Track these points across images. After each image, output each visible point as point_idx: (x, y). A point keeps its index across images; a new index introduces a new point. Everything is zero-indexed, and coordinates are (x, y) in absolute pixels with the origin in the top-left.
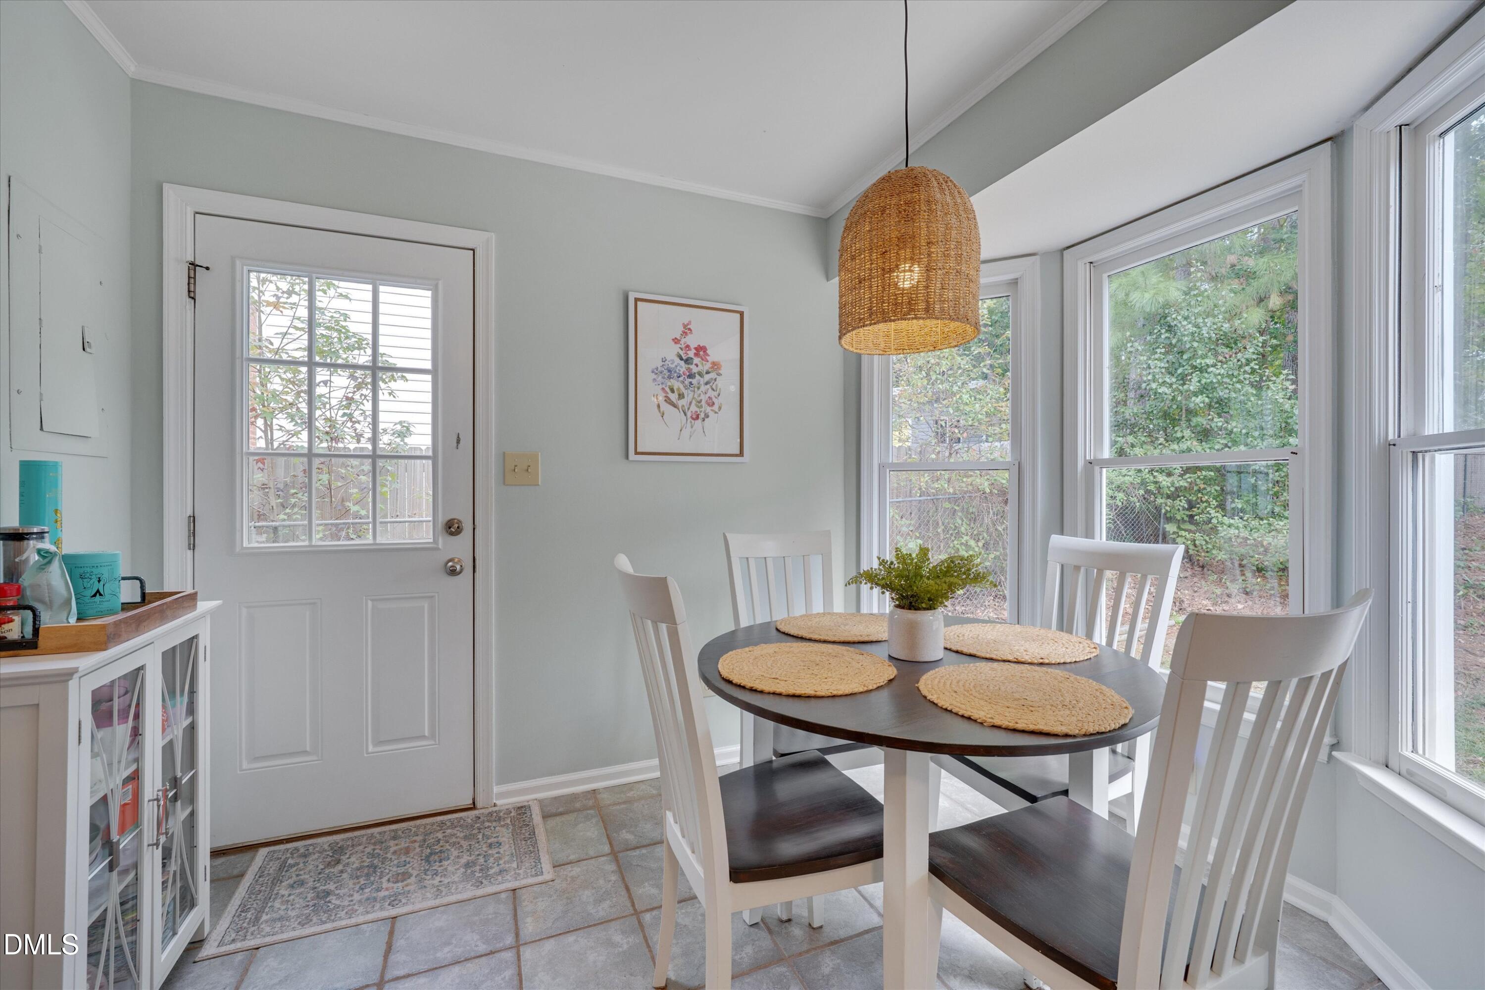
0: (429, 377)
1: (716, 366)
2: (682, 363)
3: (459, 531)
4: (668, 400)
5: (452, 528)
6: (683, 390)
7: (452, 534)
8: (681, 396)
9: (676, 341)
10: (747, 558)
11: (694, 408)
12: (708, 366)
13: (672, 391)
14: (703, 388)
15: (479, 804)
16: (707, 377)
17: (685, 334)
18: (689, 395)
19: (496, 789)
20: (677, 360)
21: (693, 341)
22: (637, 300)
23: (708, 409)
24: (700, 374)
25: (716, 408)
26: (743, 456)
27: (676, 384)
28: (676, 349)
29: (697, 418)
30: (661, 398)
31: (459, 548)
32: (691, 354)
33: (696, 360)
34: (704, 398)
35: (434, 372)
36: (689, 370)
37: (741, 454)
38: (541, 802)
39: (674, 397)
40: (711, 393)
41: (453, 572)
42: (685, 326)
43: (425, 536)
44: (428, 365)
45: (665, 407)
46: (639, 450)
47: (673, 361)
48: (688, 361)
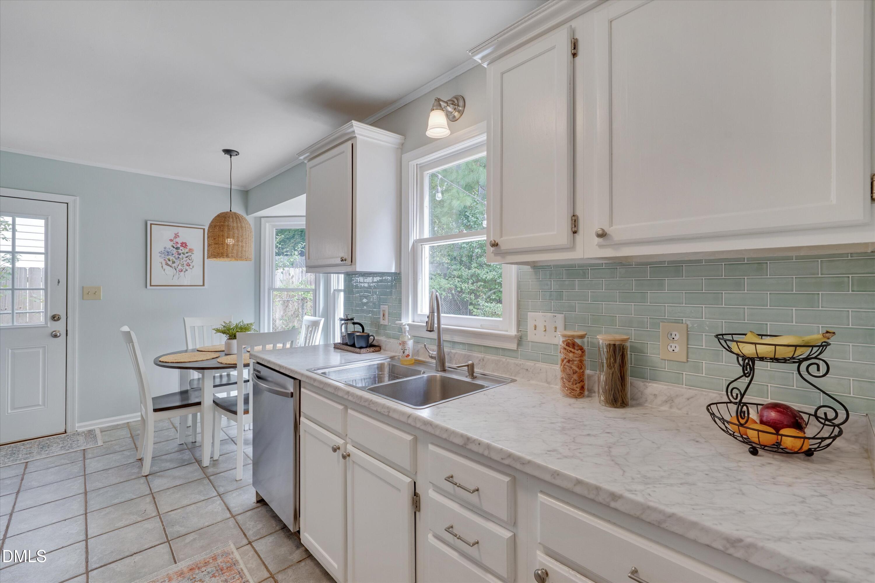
0: (43, 256)
1: (191, 250)
2: (174, 249)
3: (59, 319)
4: (167, 264)
5: (55, 318)
6: (174, 260)
7: (55, 320)
8: (174, 262)
9: (171, 240)
10: (194, 327)
11: (180, 267)
12: (187, 250)
13: (169, 260)
14: (185, 259)
15: (68, 431)
16: (187, 255)
17: (175, 237)
18: (177, 262)
19: (77, 425)
20: (172, 248)
21: (180, 240)
22: (151, 224)
23: (187, 267)
24: (183, 254)
25: (191, 267)
26: (204, 286)
27: (171, 258)
28: (172, 243)
29: (182, 271)
30: (164, 263)
31: (59, 326)
32: (179, 245)
33: (181, 248)
34: (185, 263)
35: (46, 254)
36: (178, 252)
37: (203, 285)
38: (100, 428)
39: (170, 263)
40: (188, 261)
41: (55, 336)
42: (176, 234)
43: (41, 322)
44: (43, 250)
45: (165, 267)
46: (152, 284)
47: (170, 249)
48: (177, 248)
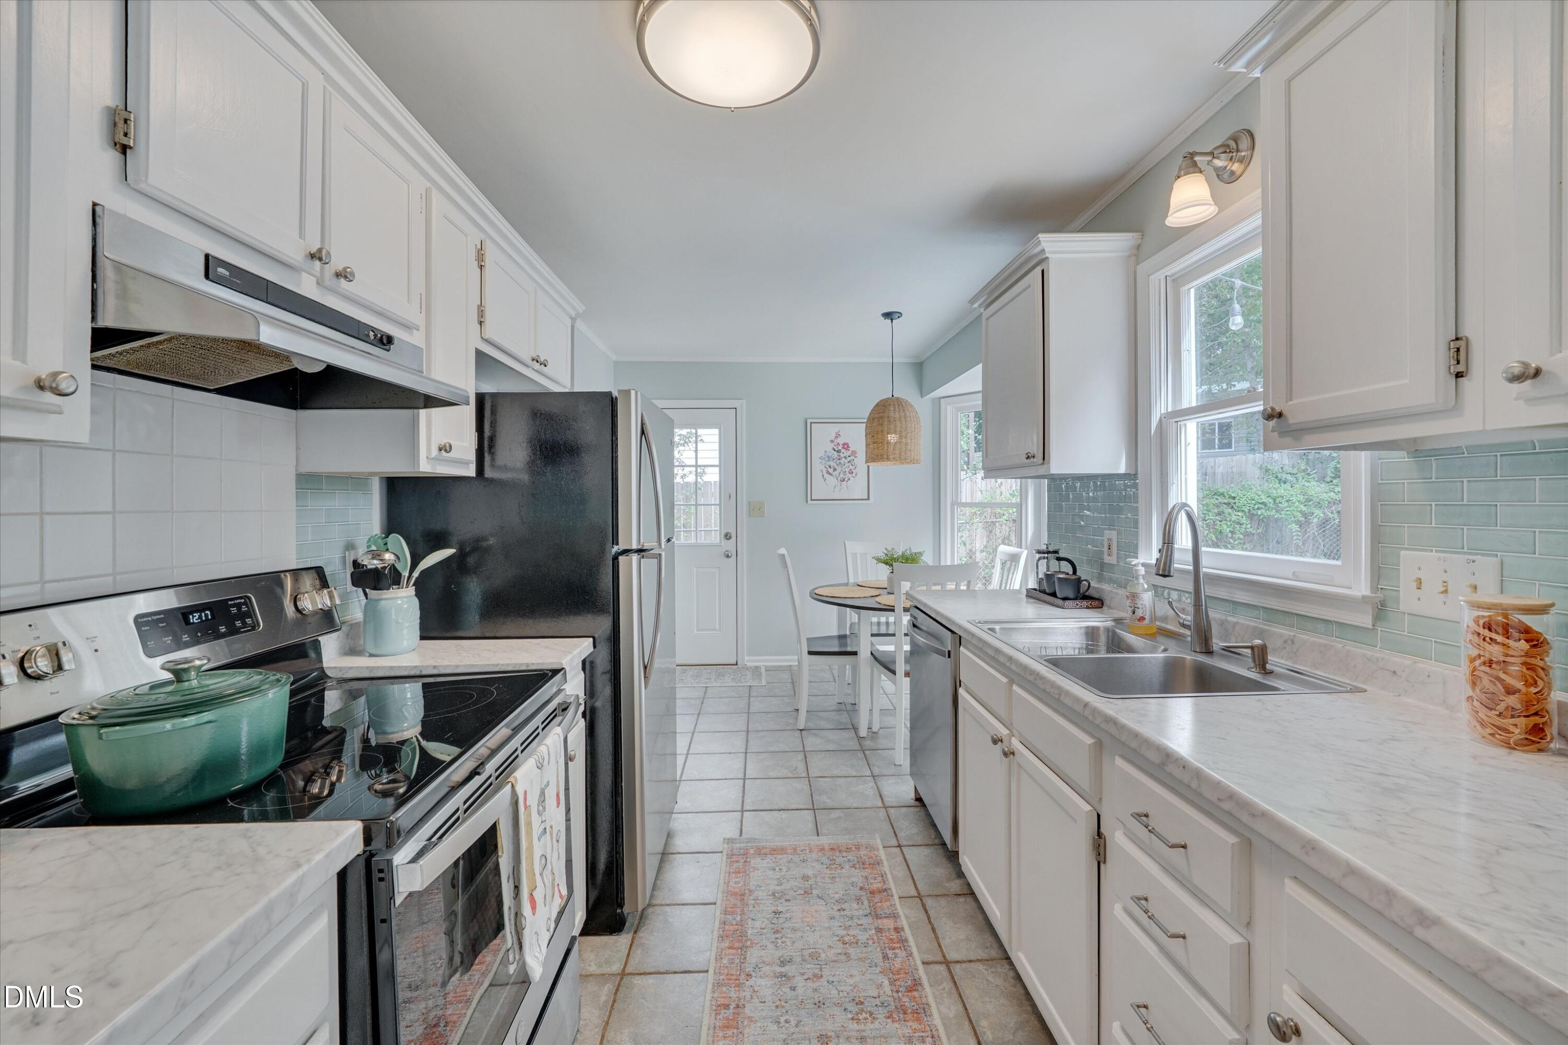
0: (717, 469)
1: (854, 453)
2: (835, 453)
3: (730, 538)
4: (828, 473)
5: (727, 536)
6: (836, 466)
7: (728, 539)
8: (835, 470)
9: (832, 441)
10: (856, 553)
11: (842, 476)
12: (849, 453)
13: (830, 467)
14: (847, 465)
15: (739, 663)
16: (849, 459)
17: (837, 437)
18: (839, 469)
19: (746, 658)
20: (833, 452)
21: (841, 441)
22: (811, 423)
23: (850, 476)
24: (845, 458)
25: (854, 475)
27: (832, 464)
28: (832, 445)
29: (844, 480)
30: (825, 471)
31: (730, 545)
32: (840, 448)
33: (843, 451)
34: (847, 470)
35: (719, 466)
36: (839, 456)
37: (868, 499)
38: (766, 667)
39: (831, 470)
40: (851, 467)
41: (728, 556)
42: (837, 433)
43: (715, 538)
44: (717, 463)
45: (826, 476)
46: (813, 498)
47: (830, 452)
48: (839, 451)
